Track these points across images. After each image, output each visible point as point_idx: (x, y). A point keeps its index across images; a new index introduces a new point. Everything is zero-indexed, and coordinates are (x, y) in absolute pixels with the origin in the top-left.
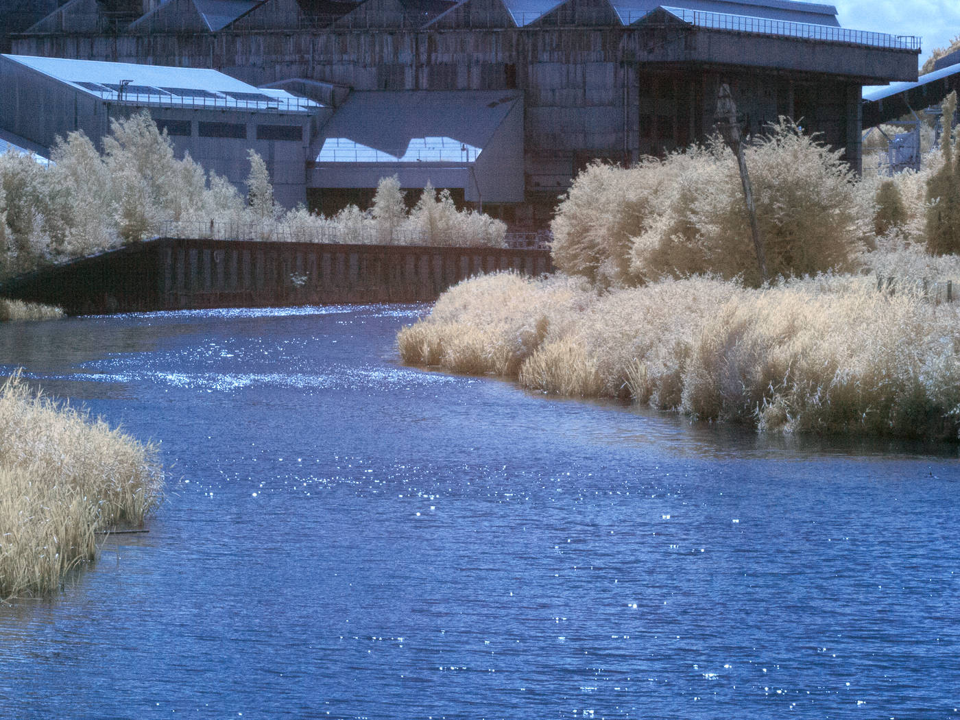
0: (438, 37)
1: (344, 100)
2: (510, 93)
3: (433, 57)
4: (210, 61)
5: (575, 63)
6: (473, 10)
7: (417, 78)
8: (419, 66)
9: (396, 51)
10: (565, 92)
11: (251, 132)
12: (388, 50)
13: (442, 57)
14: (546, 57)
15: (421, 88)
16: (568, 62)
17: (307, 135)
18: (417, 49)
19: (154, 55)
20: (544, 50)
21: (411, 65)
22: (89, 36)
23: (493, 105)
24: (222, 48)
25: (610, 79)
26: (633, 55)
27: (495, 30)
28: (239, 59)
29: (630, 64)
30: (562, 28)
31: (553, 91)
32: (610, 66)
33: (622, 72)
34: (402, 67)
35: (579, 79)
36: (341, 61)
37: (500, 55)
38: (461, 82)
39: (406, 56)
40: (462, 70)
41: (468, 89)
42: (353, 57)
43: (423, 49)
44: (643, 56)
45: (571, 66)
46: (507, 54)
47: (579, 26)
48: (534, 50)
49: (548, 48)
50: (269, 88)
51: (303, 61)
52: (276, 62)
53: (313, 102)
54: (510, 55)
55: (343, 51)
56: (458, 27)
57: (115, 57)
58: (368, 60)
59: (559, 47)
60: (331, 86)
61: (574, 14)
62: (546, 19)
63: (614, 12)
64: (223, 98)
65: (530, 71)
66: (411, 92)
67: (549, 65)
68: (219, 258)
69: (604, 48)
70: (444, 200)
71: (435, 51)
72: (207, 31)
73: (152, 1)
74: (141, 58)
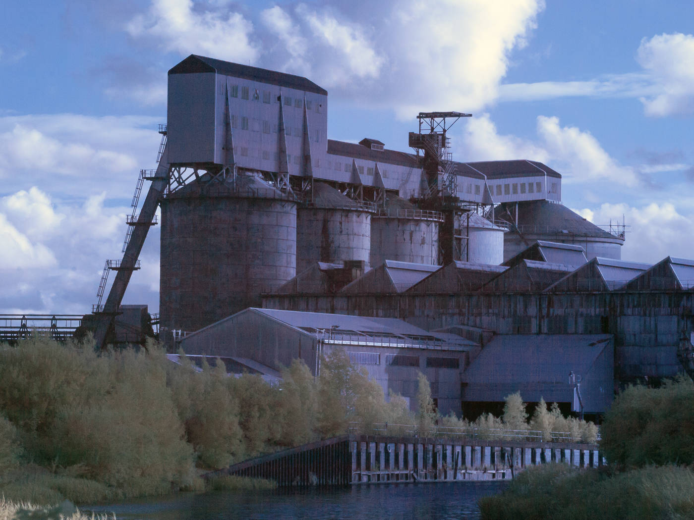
0: (555, 298)
1: (489, 341)
2: (604, 336)
3: (551, 310)
4: (397, 314)
5: (650, 316)
6: (579, 279)
7: (540, 326)
8: (541, 318)
9: (526, 307)
10: (643, 336)
11: (423, 362)
12: (520, 307)
13: (558, 311)
14: (630, 311)
15: (543, 332)
16: (645, 314)
17: (462, 365)
18: (540, 305)
19: (359, 310)
20: (628, 307)
21: (536, 317)
22: (317, 297)
23: (592, 345)
24: (405, 305)
25: (674, 327)
26: (691, 310)
27: (594, 293)
28: (417, 312)
29: (688, 316)
30: (641, 292)
31: (635, 335)
32: (675, 318)
33: (683, 323)
34: (530, 317)
35: (653, 326)
36: (488, 314)
37: (598, 310)
38: (571, 328)
39: (532, 311)
40: (571, 321)
41: (576, 333)
42: (496, 311)
43: (545, 305)
45: (648, 319)
46: (602, 309)
47: (652, 290)
48: (622, 306)
49: (631, 305)
50: (438, 331)
51: (461, 314)
52: (443, 314)
53: (467, 342)
54: (605, 310)
55: (489, 307)
56: (569, 290)
57: (333, 310)
58: (506, 313)
59: (639, 305)
60: (480, 330)
61: (649, 282)
62: (631, 285)
63: (678, 282)
64: (403, 338)
65: (619, 322)
66: (535, 336)
67: (632, 318)
68: (391, 449)
69: (670, 305)
70: (554, 410)
71: (553, 307)
72: (396, 293)
73: (358, 272)
74: (350, 311)
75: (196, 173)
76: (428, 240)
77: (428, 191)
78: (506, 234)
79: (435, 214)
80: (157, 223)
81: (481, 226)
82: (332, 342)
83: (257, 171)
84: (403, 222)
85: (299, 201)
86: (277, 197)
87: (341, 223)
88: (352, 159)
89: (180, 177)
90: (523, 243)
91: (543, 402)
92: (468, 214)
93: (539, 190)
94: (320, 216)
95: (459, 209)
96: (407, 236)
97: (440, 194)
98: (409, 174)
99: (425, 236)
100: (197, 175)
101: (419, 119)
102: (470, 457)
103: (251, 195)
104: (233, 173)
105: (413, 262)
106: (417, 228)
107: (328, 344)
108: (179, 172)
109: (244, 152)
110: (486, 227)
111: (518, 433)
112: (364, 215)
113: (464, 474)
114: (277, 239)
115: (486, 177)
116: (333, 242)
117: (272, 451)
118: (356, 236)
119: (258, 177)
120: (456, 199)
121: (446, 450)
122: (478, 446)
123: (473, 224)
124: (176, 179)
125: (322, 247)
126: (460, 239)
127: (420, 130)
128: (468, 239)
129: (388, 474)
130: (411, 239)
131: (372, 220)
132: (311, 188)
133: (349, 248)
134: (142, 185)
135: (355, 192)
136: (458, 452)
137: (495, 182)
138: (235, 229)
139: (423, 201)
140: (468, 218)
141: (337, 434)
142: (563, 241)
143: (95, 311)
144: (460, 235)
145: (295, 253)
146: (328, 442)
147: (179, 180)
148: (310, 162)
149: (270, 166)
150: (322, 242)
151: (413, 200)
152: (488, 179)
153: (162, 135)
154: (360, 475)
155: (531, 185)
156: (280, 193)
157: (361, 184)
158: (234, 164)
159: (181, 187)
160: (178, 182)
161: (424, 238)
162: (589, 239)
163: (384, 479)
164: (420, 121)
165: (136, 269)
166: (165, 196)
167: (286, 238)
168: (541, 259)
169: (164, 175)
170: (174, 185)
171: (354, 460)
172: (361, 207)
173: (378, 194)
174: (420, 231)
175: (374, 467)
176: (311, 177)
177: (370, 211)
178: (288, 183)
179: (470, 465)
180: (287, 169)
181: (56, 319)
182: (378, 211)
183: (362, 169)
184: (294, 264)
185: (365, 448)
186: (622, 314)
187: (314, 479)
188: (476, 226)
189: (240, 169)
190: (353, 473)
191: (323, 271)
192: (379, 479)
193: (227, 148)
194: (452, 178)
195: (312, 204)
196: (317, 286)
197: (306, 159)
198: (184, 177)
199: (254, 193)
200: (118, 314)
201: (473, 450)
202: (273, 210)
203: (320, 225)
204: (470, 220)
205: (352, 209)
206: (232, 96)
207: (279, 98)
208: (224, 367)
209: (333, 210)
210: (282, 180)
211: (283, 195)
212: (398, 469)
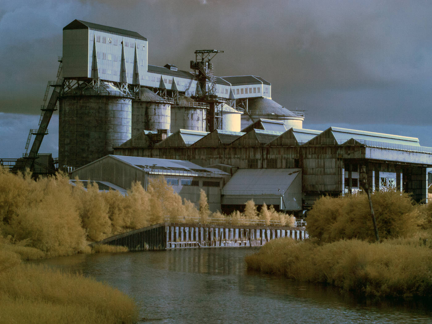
0: (271, 149)
1: (235, 172)
2: (296, 170)
3: (268, 156)
4: (186, 158)
5: (321, 159)
6: (283, 139)
7: (262, 164)
8: (263, 160)
9: (255, 154)
10: (317, 169)
11: (201, 183)
12: (252, 154)
13: (272, 156)
14: (310, 156)
15: (264, 167)
16: (318, 158)
17: (221, 185)
18: (262, 153)
19: (166, 156)
20: (309, 154)
21: (260, 159)
22: (143, 149)
23: (290, 174)
24: (190, 153)
25: (334, 165)
26: (342, 156)
27: (291, 146)
28: (197, 157)
29: (341, 159)
30: (316, 146)
31: (313, 169)
32: (334, 160)
33: (338, 162)
34: (257, 160)
35: (322, 164)
36: (235, 158)
37: (293, 156)
38: (279, 165)
39: (258, 156)
40: (279, 161)
41: (281, 168)
42: (239, 156)
43: (265, 153)
44: (346, 156)
45: (320, 160)
46: (296, 155)
47: (322, 145)
48: (306, 154)
49: (311, 153)
50: (208, 167)
51: (220, 158)
52: (211, 158)
53: (224, 173)
54: (297, 156)
55: (235, 154)
56: (278, 145)
57: (151, 156)
58: (244, 157)
59: (315, 153)
60: (231, 166)
61: (320, 141)
62: (310, 142)
63: (335, 140)
64: (190, 171)
65: (304, 161)
66: (260, 169)
67: (311, 160)
68: (187, 230)
69: (332, 153)
70: (271, 209)
71: (269, 154)
72: (185, 147)
73: (165, 135)
74: (161, 157)
75: (78, 83)
76: (201, 119)
77: (201, 92)
78: (242, 115)
79: (205, 104)
80: (57, 110)
81: (229, 111)
82: (153, 173)
83: (111, 82)
84: (187, 108)
85: (133, 98)
86: (121, 96)
87: (155, 109)
88: (161, 75)
89: (69, 85)
90: (251, 120)
91: (265, 204)
92: (222, 105)
93: (259, 92)
94: (144, 105)
95: (217, 102)
96: (190, 116)
97: (207, 94)
98: (190, 83)
99: (199, 116)
100: (79, 84)
101: (196, 54)
102: (228, 234)
103: (107, 94)
104: (98, 82)
105: (193, 130)
106: (195, 112)
107: (152, 174)
108: (69, 82)
109: (104, 72)
110: (231, 111)
111: (253, 221)
112: (167, 105)
113: (225, 243)
114: (121, 118)
115: (231, 85)
116: (150, 120)
117: (125, 231)
118: (163, 116)
119: (111, 85)
120: (216, 97)
121: (216, 230)
122: (232, 228)
123: (224, 110)
124: (67, 86)
125: (145, 122)
126: (218, 118)
127: (196, 59)
128: (222, 118)
129: (185, 244)
130: (192, 118)
131: (172, 108)
132: (139, 91)
133: (159, 123)
134: (49, 89)
135: (162, 93)
136: (222, 232)
137: (236, 87)
138: (99, 112)
139: (198, 97)
140: (222, 106)
141: (159, 223)
142: (272, 119)
143: (24, 157)
144: (218, 116)
145: (131, 126)
146: (154, 227)
147: (69, 86)
148: (138, 77)
149: (117, 79)
150: (145, 120)
151: (193, 97)
152: (232, 85)
153: (59, 62)
154: (170, 244)
155: (255, 89)
156: (123, 93)
157: (165, 88)
158: (98, 78)
159: (70, 90)
160: (68, 87)
161: (199, 117)
162: (285, 118)
163: (183, 247)
164: (196, 55)
165: (46, 134)
166: (61, 95)
167: (126, 118)
168: (262, 128)
169: (61, 84)
170: (66, 89)
171: (168, 236)
172: (166, 101)
173: (174, 94)
174: (196, 113)
175: (178, 240)
176: (139, 85)
177: (170, 103)
178: (127, 88)
179: (228, 239)
180: (126, 80)
181: (3, 161)
182: (174, 103)
183: (166, 80)
184: (130, 132)
185: (173, 230)
186: (306, 158)
187: (147, 246)
188: (226, 111)
189: (102, 80)
190: (167, 243)
191: (146, 135)
192: (180, 246)
193: (95, 69)
194: (214, 85)
195: (140, 99)
196: (143, 143)
197: (136, 75)
198: (72, 85)
199: (109, 93)
200: (37, 158)
201: (229, 231)
202: (119, 102)
203: (144, 110)
204: (223, 108)
205: (161, 102)
206: (97, 41)
207: (122, 43)
208: (98, 187)
209: (151, 103)
210: (123, 87)
211: (125, 94)
212: (191, 241)
